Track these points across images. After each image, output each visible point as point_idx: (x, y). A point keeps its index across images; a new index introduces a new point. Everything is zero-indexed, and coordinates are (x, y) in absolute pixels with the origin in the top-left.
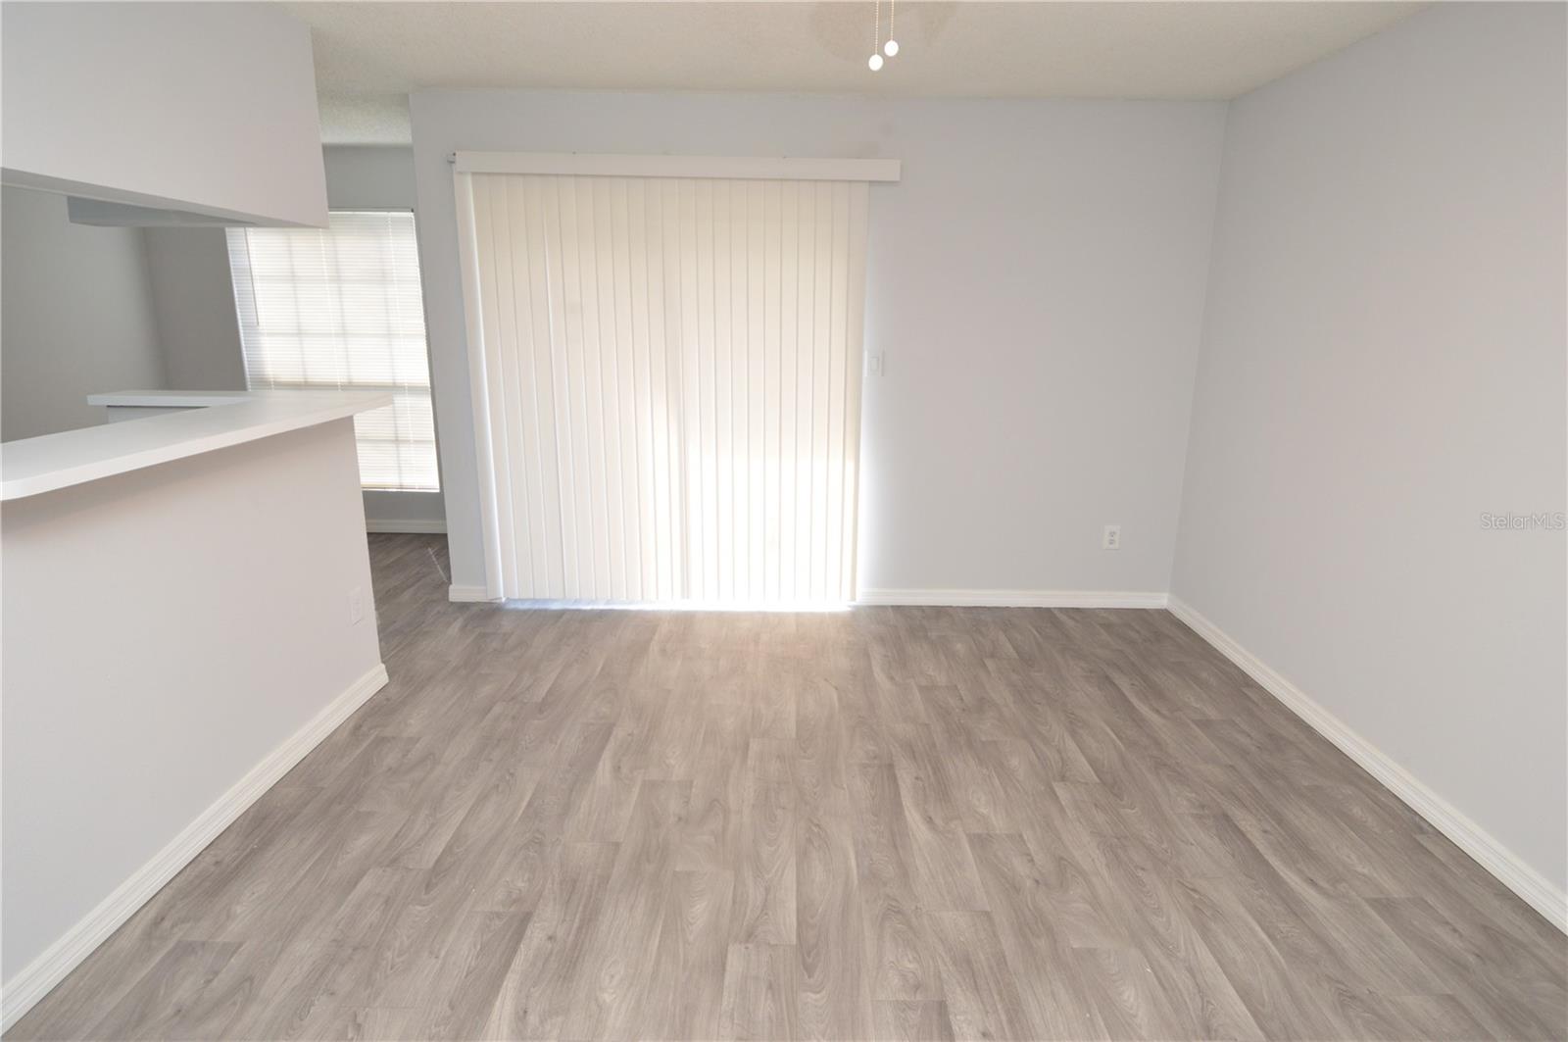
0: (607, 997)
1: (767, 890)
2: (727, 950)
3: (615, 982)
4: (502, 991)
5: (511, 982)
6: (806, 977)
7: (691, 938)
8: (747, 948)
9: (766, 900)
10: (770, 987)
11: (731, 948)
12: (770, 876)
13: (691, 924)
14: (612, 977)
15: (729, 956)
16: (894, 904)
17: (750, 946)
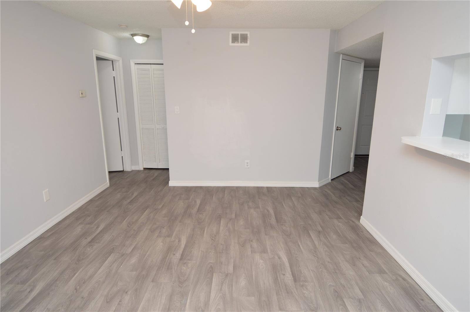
0: (261, 261)
1: (221, 290)
2: (233, 271)
3: (261, 264)
4: (288, 263)
5: (287, 264)
6: (212, 266)
7: (244, 275)
8: (228, 272)
9: (222, 286)
10: (222, 263)
11: (232, 272)
12: (220, 295)
13: (244, 278)
14: (262, 265)
15: (232, 270)
16: (180, 285)
17: (227, 272)
